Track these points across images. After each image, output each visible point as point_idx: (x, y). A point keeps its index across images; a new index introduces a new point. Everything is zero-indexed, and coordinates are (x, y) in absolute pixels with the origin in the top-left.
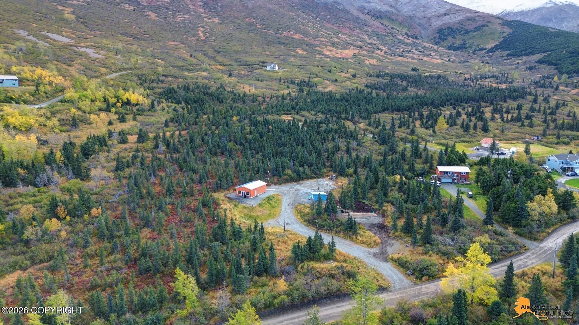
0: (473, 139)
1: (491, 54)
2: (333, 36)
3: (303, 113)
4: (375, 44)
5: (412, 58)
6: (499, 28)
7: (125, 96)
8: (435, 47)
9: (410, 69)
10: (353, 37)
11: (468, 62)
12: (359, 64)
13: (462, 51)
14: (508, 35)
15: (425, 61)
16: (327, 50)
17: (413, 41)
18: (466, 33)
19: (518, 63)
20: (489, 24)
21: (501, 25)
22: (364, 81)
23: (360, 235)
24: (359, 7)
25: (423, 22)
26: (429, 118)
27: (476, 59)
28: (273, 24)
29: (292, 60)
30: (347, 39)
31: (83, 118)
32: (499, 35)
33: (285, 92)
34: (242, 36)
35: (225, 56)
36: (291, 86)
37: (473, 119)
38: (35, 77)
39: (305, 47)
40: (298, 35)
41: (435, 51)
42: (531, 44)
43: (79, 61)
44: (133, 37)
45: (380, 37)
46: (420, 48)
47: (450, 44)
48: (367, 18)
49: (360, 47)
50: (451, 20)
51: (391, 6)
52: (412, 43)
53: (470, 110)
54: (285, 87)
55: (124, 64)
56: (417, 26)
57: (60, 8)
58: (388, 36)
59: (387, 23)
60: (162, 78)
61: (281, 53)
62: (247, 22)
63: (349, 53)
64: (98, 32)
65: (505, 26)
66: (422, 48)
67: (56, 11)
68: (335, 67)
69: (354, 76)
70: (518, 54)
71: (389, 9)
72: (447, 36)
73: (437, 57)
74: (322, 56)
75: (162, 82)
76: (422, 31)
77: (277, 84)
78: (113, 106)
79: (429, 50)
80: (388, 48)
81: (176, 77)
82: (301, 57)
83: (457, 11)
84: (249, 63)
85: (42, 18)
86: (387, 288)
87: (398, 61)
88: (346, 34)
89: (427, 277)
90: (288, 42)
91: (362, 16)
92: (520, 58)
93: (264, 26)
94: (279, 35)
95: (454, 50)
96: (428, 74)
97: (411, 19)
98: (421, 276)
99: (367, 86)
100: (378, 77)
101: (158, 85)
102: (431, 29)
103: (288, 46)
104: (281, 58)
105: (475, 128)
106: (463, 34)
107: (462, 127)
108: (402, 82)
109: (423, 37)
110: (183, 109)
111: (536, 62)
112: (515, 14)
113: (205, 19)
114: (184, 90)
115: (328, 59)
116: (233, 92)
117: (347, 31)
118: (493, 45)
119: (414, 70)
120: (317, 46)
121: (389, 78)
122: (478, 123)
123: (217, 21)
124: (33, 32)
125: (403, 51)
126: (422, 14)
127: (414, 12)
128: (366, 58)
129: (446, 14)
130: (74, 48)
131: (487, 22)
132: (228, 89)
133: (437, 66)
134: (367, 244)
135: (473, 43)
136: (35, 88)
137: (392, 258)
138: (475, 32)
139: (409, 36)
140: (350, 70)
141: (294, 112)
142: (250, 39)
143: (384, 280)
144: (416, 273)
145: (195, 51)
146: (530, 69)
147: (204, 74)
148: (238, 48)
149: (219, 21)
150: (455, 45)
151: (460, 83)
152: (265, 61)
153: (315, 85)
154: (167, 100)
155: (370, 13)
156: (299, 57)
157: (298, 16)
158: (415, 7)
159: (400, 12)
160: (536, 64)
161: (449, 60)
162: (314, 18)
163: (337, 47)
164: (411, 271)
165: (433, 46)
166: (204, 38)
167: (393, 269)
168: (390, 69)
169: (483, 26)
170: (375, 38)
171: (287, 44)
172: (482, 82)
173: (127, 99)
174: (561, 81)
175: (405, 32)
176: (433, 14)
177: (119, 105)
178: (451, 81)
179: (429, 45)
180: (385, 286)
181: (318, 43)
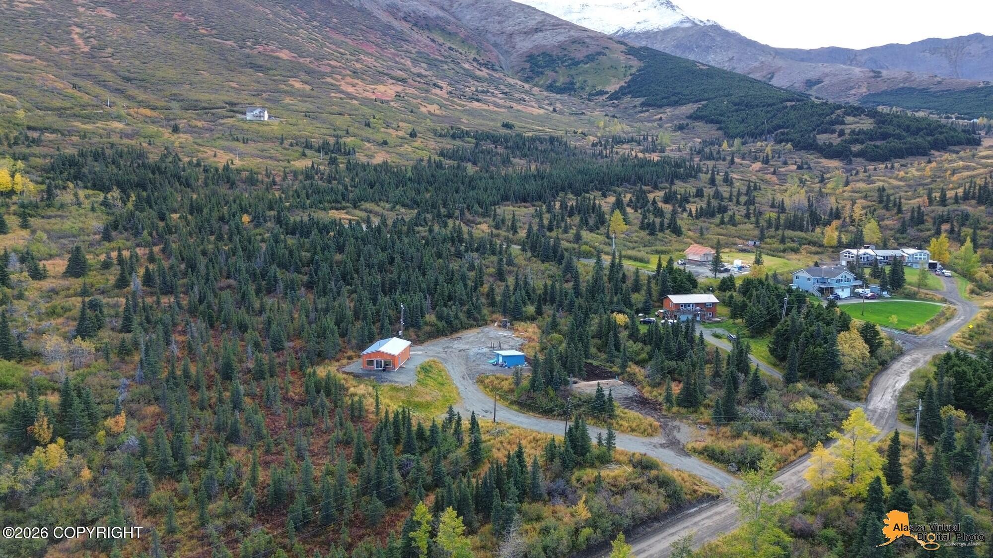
0: (670, 248)
1: (616, 102)
2: (349, 57)
3: (366, 205)
4: (426, 77)
5: (496, 105)
6: (622, 57)
8: (527, 86)
9: (499, 125)
10: (385, 61)
11: (583, 113)
12: (412, 112)
13: (570, 95)
14: (638, 71)
15: (518, 110)
16: (348, 83)
17: (488, 74)
18: (573, 64)
19: (661, 119)
20: (607, 51)
21: (626, 54)
22: (432, 144)
24: (389, 5)
25: (501, 40)
27: (595, 109)
28: (232, 28)
29: (288, 100)
30: (377, 64)
32: (623, 70)
33: (304, 164)
34: (171, 48)
35: (146, 88)
36: (308, 152)
39: (304, 76)
40: (287, 51)
41: (527, 93)
42: (674, 88)
45: (432, 63)
46: (502, 87)
47: (549, 82)
48: (399, 25)
49: (404, 81)
50: (548, 40)
51: (442, 8)
52: (487, 76)
54: (297, 155)
56: (492, 48)
58: (446, 63)
59: (440, 40)
60: (32, 134)
61: (261, 87)
62: (176, 20)
63: (387, 90)
65: (630, 57)
66: (506, 86)
68: (374, 118)
69: (413, 135)
70: (658, 103)
71: (441, 13)
72: (543, 67)
73: (533, 104)
74: (343, 96)
75: (35, 142)
76: (501, 57)
77: (280, 149)
79: (518, 91)
80: (450, 85)
81: (61, 133)
82: (304, 97)
83: (554, 26)
84: (203, 105)
86: (718, 497)
87: (475, 110)
88: (372, 55)
90: (269, 66)
91: (396, 24)
92: (661, 110)
93: (214, 32)
94: (247, 51)
95: (557, 93)
96: (532, 134)
97: (479, 35)
99: (442, 154)
100: (454, 137)
102: (515, 55)
103: (271, 72)
104: (265, 95)
106: (569, 65)
108: (496, 147)
109: (504, 66)
111: (688, 117)
112: (638, 36)
113: (81, 10)
115: (354, 102)
116: (199, 165)
117: (373, 49)
118: (617, 87)
119: (506, 126)
120: (326, 74)
121: (473, 141)
123: (110, 15)
125: (477, 91)
126: (498, 27)
127: (483, 22)
128: (419, 101)
129: (537, 30)
131: (604, 48)
133: (540, 120)
134: (640, 431)
135: (585, 81)
137: (693, 448)
138: (587, 63)
139: (480, 64)
140: (402, 124)
141: (348, 204)
142: (189, 55)
143: (706, 484)
145: (78, 75)
146: (681, 128)
147: (118, 125)
148: (171, 73)
149: (114, 16)
150: (558, 84)
151: (588, 151)
152: (234, 101)
153: (351, 151)
155: (409, 19)
156: (300, 96)
157: (277, 15)
158: (484, 14)
159: (459, 20)
160: (688, 121)
161: (554, 110)
162: (308, 21)
163: (363, 80)
164: (734, 465)
165: (522, 83)
166: (86, 49)
167: (706, 465)
168: (468, 123)
169: (599, 54)
170: (425, 66)
171: (269, 69)
172: (620, 150)
174: (733, 149)
175: (472, 56)
176: (516, 28)
178: (572, 146)
179: (515, 81)
180: (715, 494)
181: (328, 70)
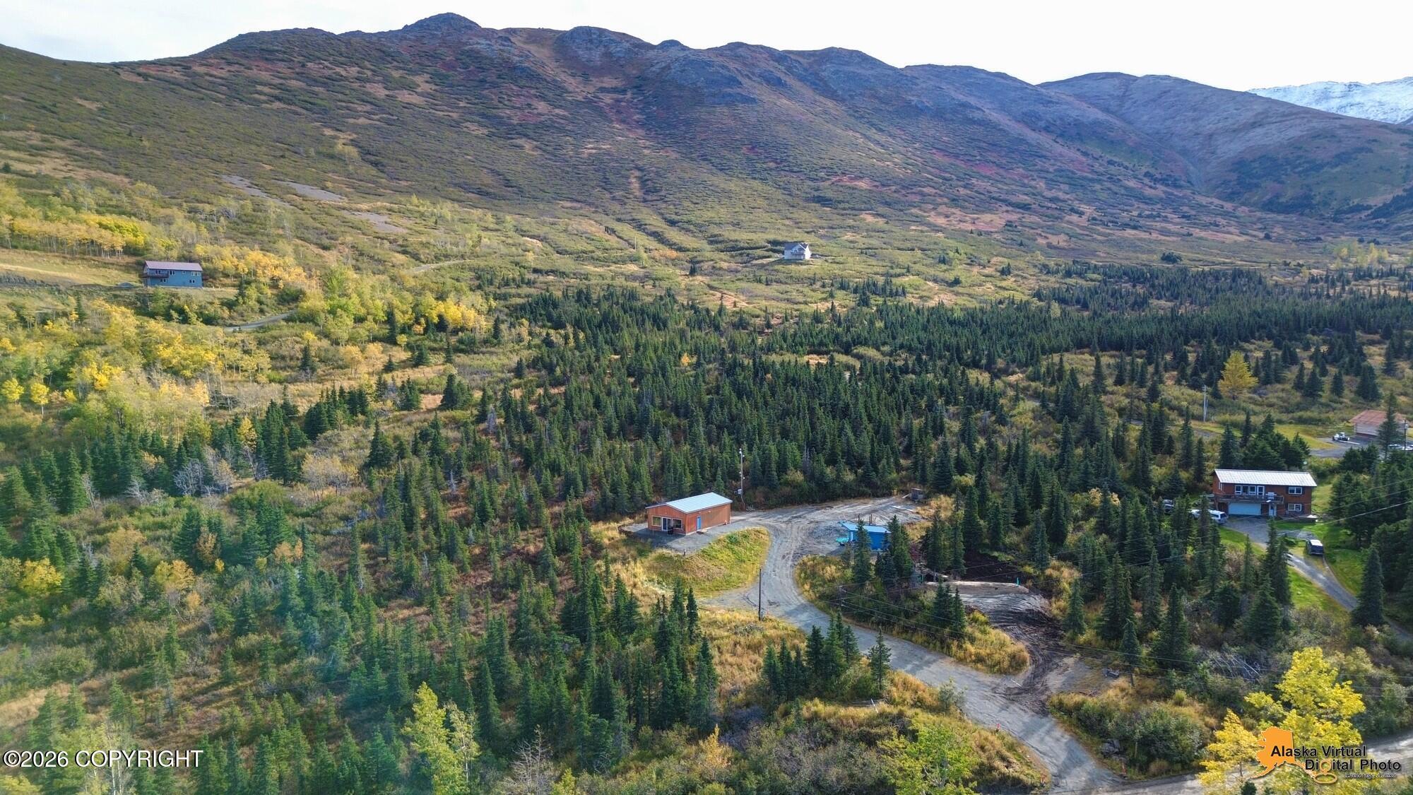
0: (1331, 415)
1: (1383, 220)
2: (955, 182)
3: (861, 350)
4: (1064, 201)
6: (1402, 154)
7: (435, 309)
8: (1228, 206)
9: (1156, 257)
10: (1007, 184)
11: (1319, 239)
12: (1021, 244)
13: (1302, 214)
15: (1201, 238)
16: (939, 214)
17: (1165, 192)
18: (1312, 169)
20: (1374, 146)
22: (1032, 284)
23: (972, 640)
24: (1025, 114)
25: (1193, 144)
26: (1202, 365)
27: (1343, 233)
28: (805, 158)
29: (848, 236)
30: (992, 189)
31: (330, 355)
32: (1402, 172)
33: (823, 307)
35: (687, 230)
36: (840, 294)
37: (1333, 370)
38: (243, 268)
39: (882, 208)
40: (868, 180)
41: (1226, 214)
43: (349, 239)
44: (479, 193)
45: (1075, 183)
46: (1185, 209)
47: (1268, 197)
48: (1045, 140)
49: (1025, 207)
50: (1268, 137)
51: (1107, 110)
52: (1163, 196)
53: (1324, 349)
54: (823, 296)
55: (449, 246)
56: (1177, 156)
57: (328, 132)
58: (1099, 181)
59: (1097, 152)
60: (532, 276)
61: (822, 223)
62: (746, 155)
63: (995, 220)
64: (404, 183)
66: (1192, 207)
67: (319, 140)
68: (957, 251)
69: (1005, 272)
71: (1101, 116)
72: (1260, 177)
73: (1232, 229)
74: (926, 229)
75: (530, 283)
76: (1192, 168)
77: (805, 290)
78: (403, 331)
79: (1209, 213)
80: (1099, 210)
81: (563, 274)
82: (871, 230)
83: (1284, 115)
84: (742, 245)
85: (287, 154)
86: (1033, 787)
87: (1125, 239)
88: (989, 178)
89: (1165, 763)
90: (841, 198)
91: (1032, 136)
93: (782, 163)
94: (819, 182)
95: (1279, 212)
96: (1207, 269)
97: (1160, 140)
98: (1145, 758)
99: (1038, 295)
100: (1069, 274)
101: (519, 291)
102: (1214, 163)
103: (841, 206)
104: (822, 232)
105: (1337, 388)
106: (1304, 171)
107: (1298, 386)
108: (1134, 286)
109: (1193, 181)
110: (566, 338)
113: (647, 152)
114: (578, 301)
115: (940, 234)
116: (693, 307)
117: (990, 171)
118: (1389, 197)
119: (1168, 258)
120: (912, 205)
121: (1099, 277)
122: (1346, 378)
123: (674, 155)
124: (261, 182)
125: (1140, 216)
126: (1191, 126)
127: (1168, 123)
128: (1039, 231)
129: (1254, 125)
130: (344, 213)
131: (1369, 141)
132: (682, 300)
133: (1234, 250)
134: (989, 662)
135: (1331, 193)
136: (236, 291)
137: (1061, 703)
138: (1337, 166)
139: (1156, 181)
140: (994, 260)
141: (836, 348)
142: (749, 192)
143: (1028, 765)
144: (1130, 751)
145: (619, 220)
147: (632, 268)
148: (720, 213)
149: (679, 157)
150: (1282, 200)
151: (1297, 290)
152: (781, 239)
153: (900, 290)
154: (534, 320)
155: (1052, 128)
156: (867, 231)
157: (869, 139)
158: (1171, 111)
159: (1130, 123)
161: (1267, 237)
162: (909, 143)
163: (963, 208)
164: (1115, 742)
165: (1221, 202)
166: (640, 192)
167: (1061, 734)
168: (1102, 257)
169: (1361, 150)
170: (1066, 187)
171: (838, 202)
172: (1361, 287)
173: (440, 316)
175: (1144, 170)
176: (1220, 125)
177: (419, 329)
178: (1270, 283)
179: (1209, 200)
180: (1031, 781)
181: (918, 199)
